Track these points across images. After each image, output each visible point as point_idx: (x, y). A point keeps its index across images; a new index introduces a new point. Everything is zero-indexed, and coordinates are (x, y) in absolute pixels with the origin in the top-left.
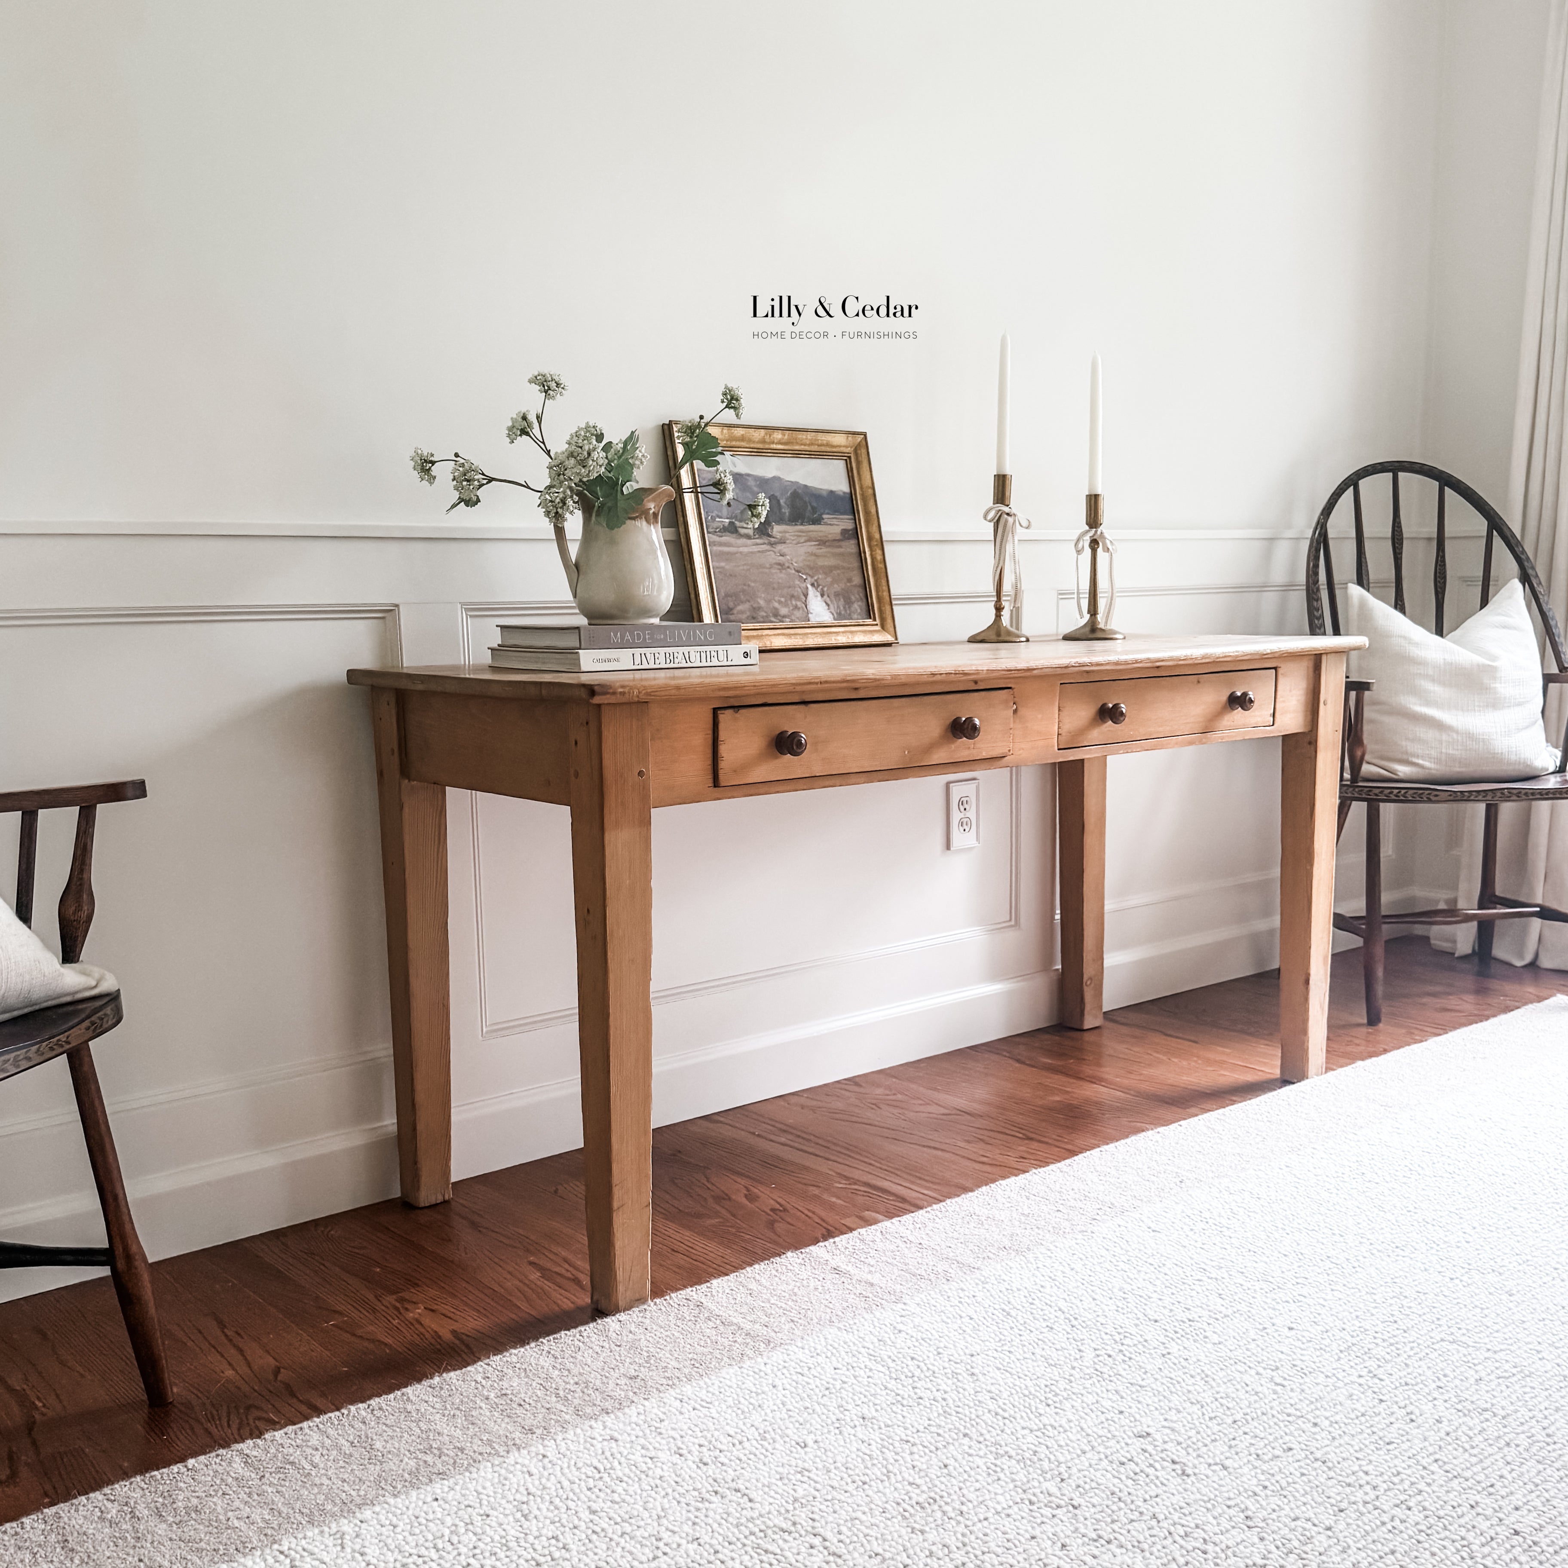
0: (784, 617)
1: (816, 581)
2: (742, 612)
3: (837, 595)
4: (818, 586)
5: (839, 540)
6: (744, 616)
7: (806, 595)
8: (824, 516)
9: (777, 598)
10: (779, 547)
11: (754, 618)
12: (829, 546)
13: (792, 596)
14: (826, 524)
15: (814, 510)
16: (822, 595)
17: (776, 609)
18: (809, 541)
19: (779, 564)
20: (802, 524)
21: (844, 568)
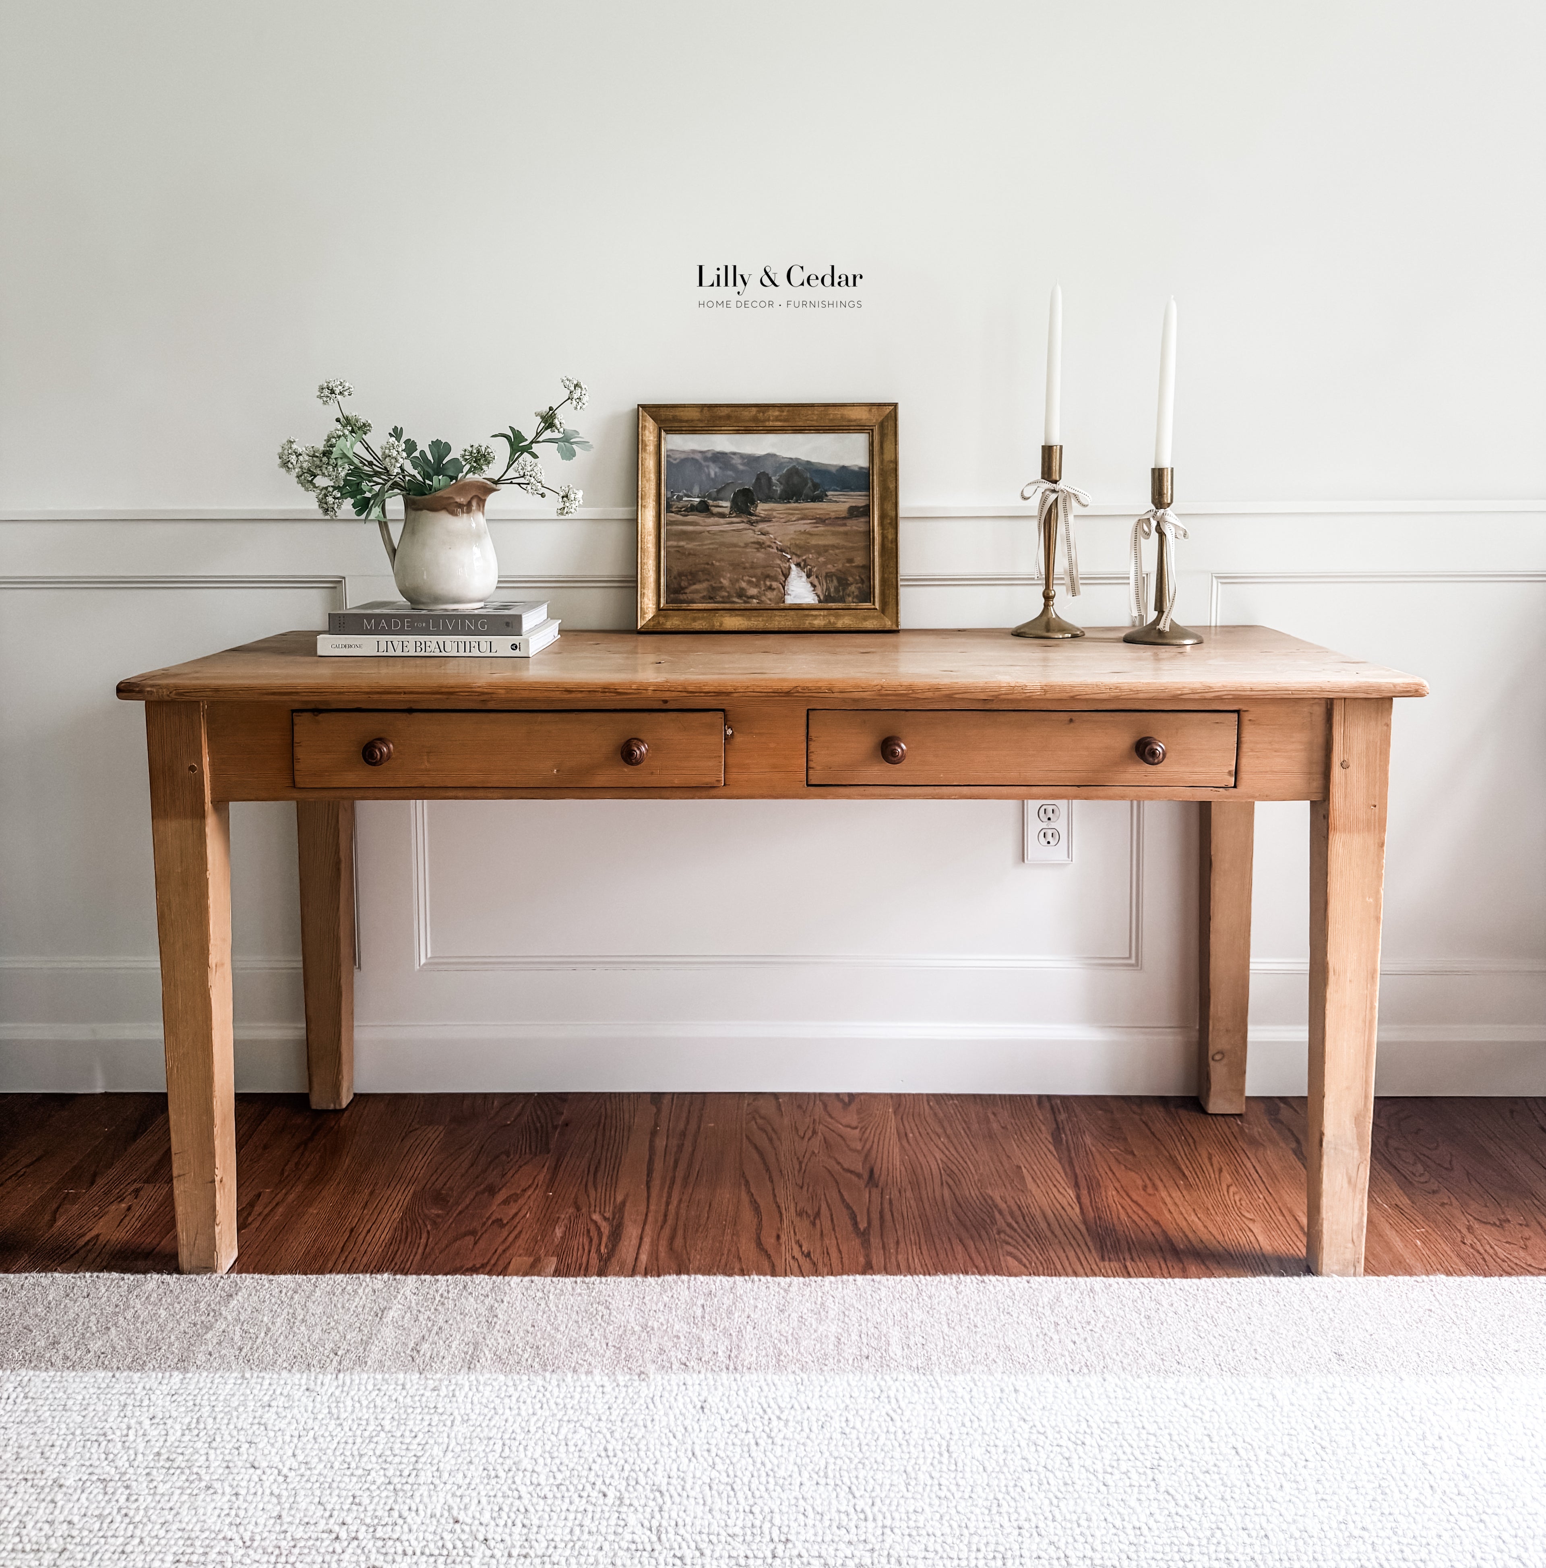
0: (752, 597)
1: (804, 561)
2: (697, 591)
3: (829, 576)
4: (806, 565)
5: (844, 518)
6: (697, 596)
7: (786, 576)
8: (829, 493)
9: (746, 578)
10: (761, 526)
11: (711, 598)
12: (830, 524)
13: (768, 576)
14: (830, 501)
15: (816, 486)
16: (808, 576)
17: (742, 589)
18: (802, 519)
19: (758, 543)
20: (796, 502)
21: (843, 547)
